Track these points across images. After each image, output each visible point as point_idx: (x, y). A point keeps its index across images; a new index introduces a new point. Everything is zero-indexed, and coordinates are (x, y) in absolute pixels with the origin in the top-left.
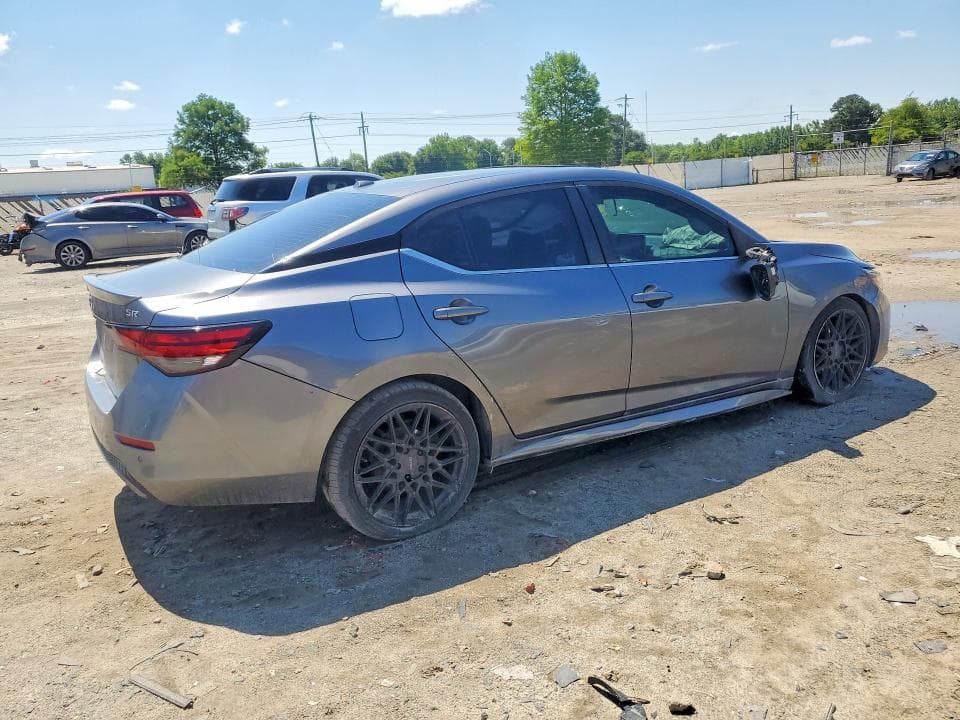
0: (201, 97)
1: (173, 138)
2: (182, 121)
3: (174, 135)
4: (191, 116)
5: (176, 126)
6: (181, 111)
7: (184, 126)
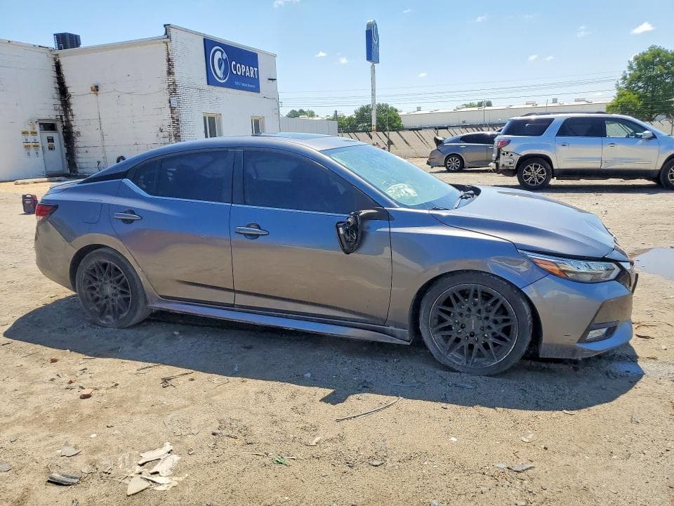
0: (651, 48)
1: (620, 82)
2: (630, 68)
3: (622, 79)
4: (638, 64)
5: (624, 72)
6: (632, 59)
7: (632, 72)
